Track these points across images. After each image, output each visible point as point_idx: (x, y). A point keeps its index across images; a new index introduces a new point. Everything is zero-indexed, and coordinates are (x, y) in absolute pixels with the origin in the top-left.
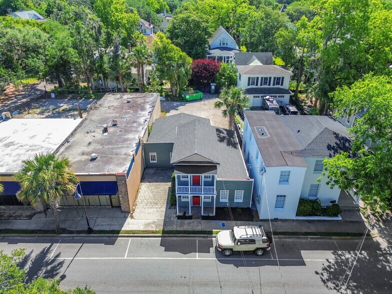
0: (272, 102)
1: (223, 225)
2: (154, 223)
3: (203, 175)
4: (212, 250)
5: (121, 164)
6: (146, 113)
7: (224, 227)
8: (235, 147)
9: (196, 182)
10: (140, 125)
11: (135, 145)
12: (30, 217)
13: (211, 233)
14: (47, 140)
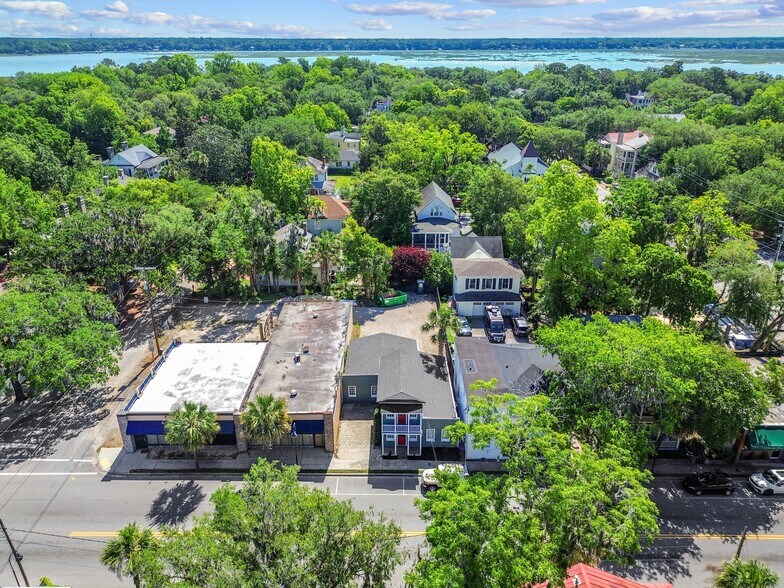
0: (495, 314)
1: (429, 465)
2: (359, 462)
3: (409, 414)
4: (418, 487)
5: (324, 402)
6: (339, 333)
7: (430, 466)
8: (445, 380)
9: (402, 421)
10: (335, 351)
11: (333, 378)
12: (234, 457)
13: (417, 472)
14: (236, 372)
